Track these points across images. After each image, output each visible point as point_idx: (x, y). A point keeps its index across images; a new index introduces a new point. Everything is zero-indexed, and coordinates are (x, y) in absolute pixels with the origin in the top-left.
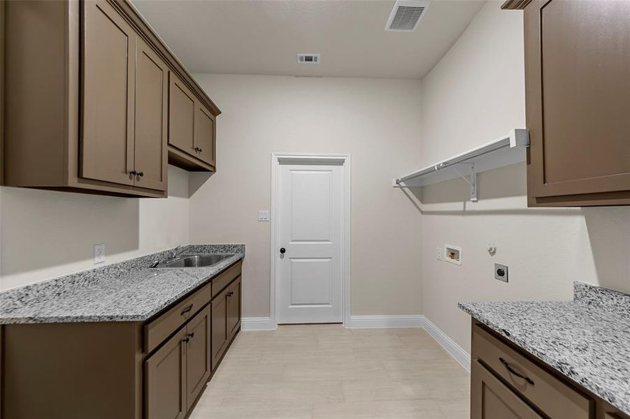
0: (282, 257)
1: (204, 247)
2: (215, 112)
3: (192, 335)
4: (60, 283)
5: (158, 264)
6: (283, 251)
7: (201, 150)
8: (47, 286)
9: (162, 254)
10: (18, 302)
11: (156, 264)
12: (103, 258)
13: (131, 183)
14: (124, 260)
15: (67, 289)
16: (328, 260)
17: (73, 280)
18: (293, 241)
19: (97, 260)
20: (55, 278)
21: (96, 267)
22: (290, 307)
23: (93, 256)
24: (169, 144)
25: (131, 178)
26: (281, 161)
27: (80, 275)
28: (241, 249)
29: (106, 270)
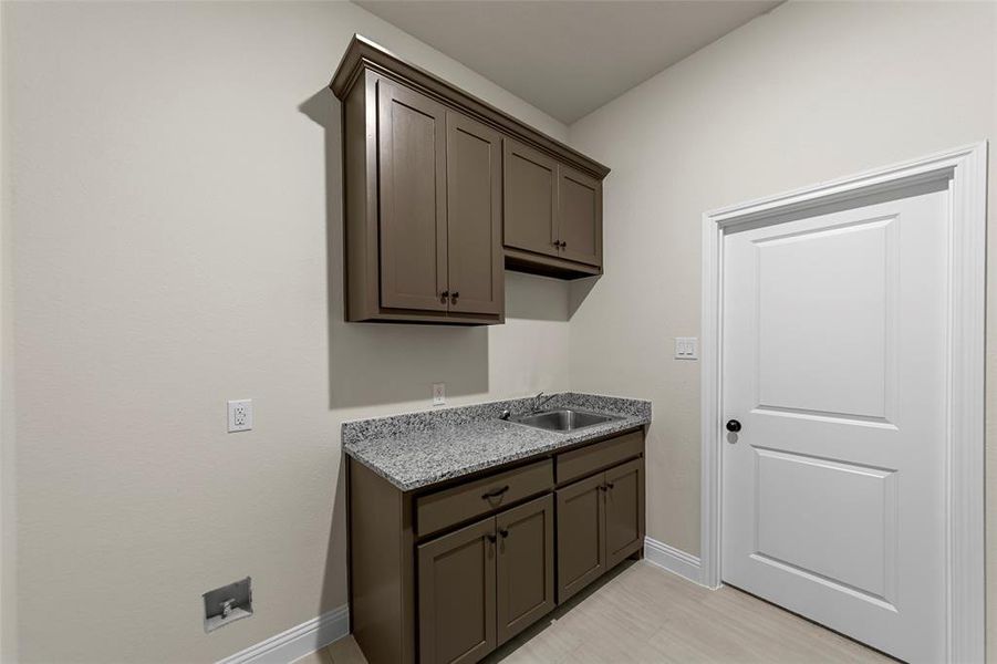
0: (733, 440)
1: (587, 398)
2: (598, 172)
3: (505, 534)
4: (395, 422)
5: (508, 415)
6: (734, 426)
7: (564, 245)
8: (384, 422)
9: (522, 402)
10: (360, 435)
11: (505, 415)
12: (443, 400)
13: (444, 308)
14: (467, 405)
15: (402, 429)
16: (881, 475)
17: (408, 420)
18: (761, 407)
19: (436, 401)
20: (393, 416)
21: (434, 410)
22: (753, 556)
23: (431, 396)
24: (505, 247)
25: (443, 301)
26: (728, 227)
27: (415, 416)
28: (645, 408)
29: (444, 415)
